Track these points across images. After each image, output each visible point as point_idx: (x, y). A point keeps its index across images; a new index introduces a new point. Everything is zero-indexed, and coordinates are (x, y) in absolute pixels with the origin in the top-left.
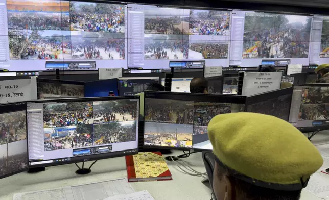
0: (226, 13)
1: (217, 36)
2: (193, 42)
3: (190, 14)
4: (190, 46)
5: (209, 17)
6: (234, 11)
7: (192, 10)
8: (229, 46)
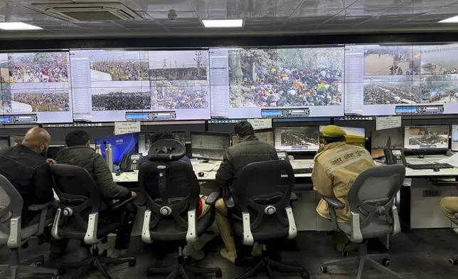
0: (59, 54)
1: (48, 84)
2: (15, 92)
3: (9, 58)
4: (13, 97)
5: (36, 60)
6: (71, 52)
7: (11, 55)
8: (70, 95)
